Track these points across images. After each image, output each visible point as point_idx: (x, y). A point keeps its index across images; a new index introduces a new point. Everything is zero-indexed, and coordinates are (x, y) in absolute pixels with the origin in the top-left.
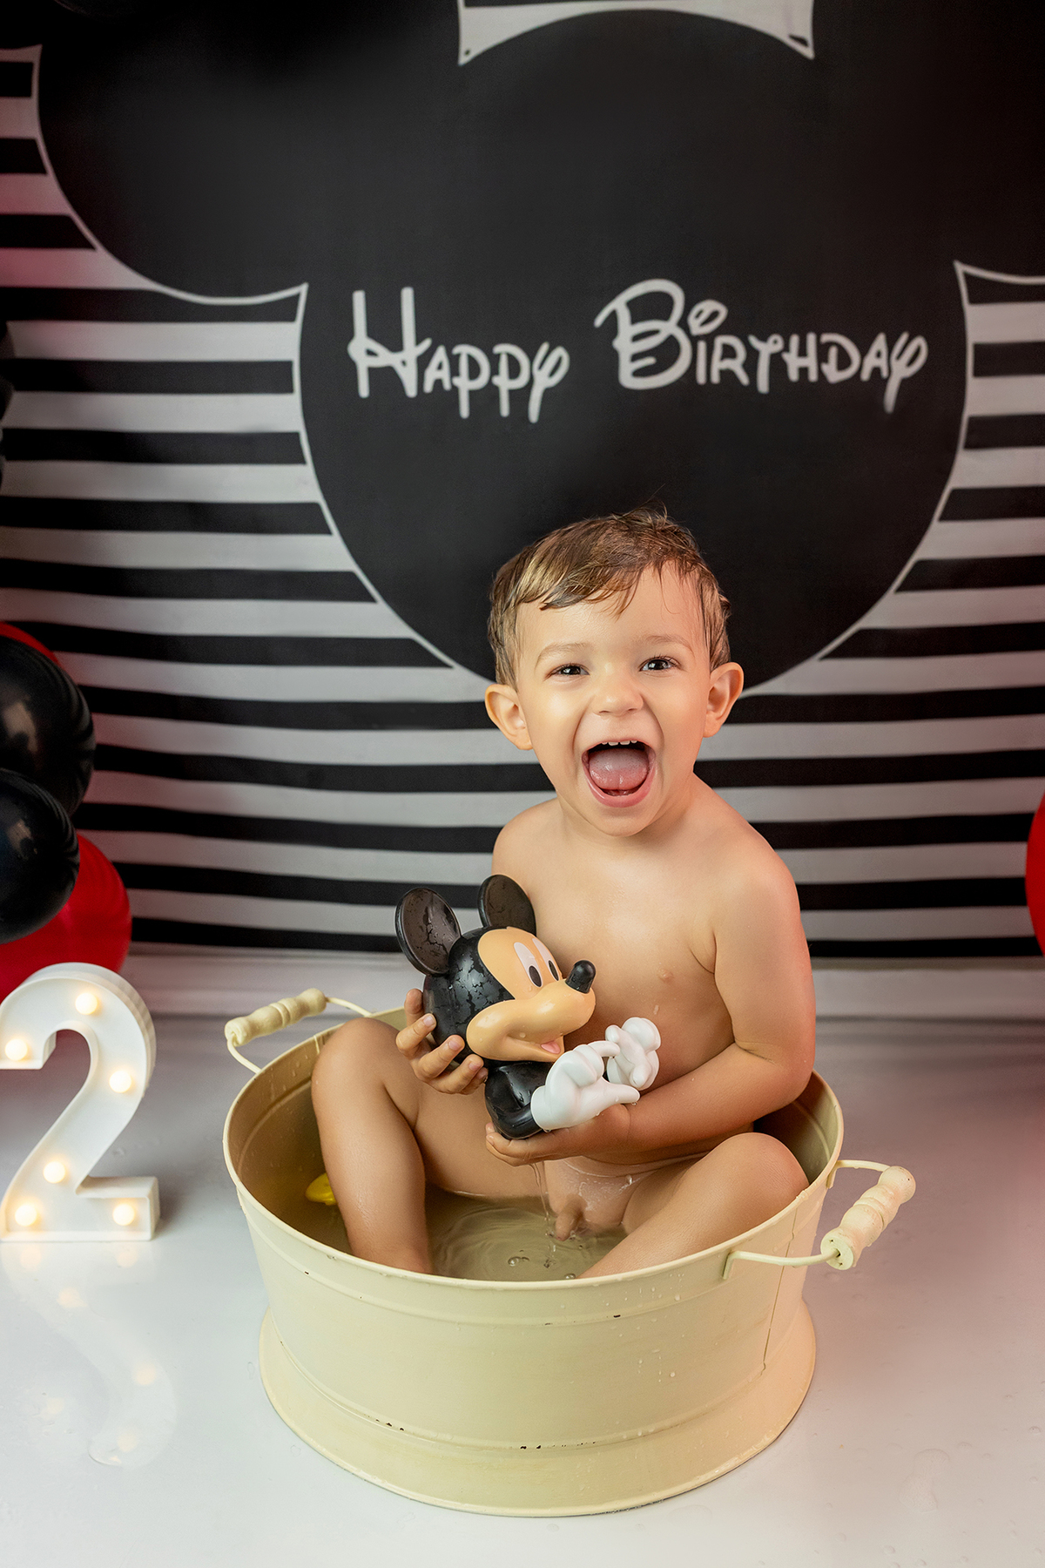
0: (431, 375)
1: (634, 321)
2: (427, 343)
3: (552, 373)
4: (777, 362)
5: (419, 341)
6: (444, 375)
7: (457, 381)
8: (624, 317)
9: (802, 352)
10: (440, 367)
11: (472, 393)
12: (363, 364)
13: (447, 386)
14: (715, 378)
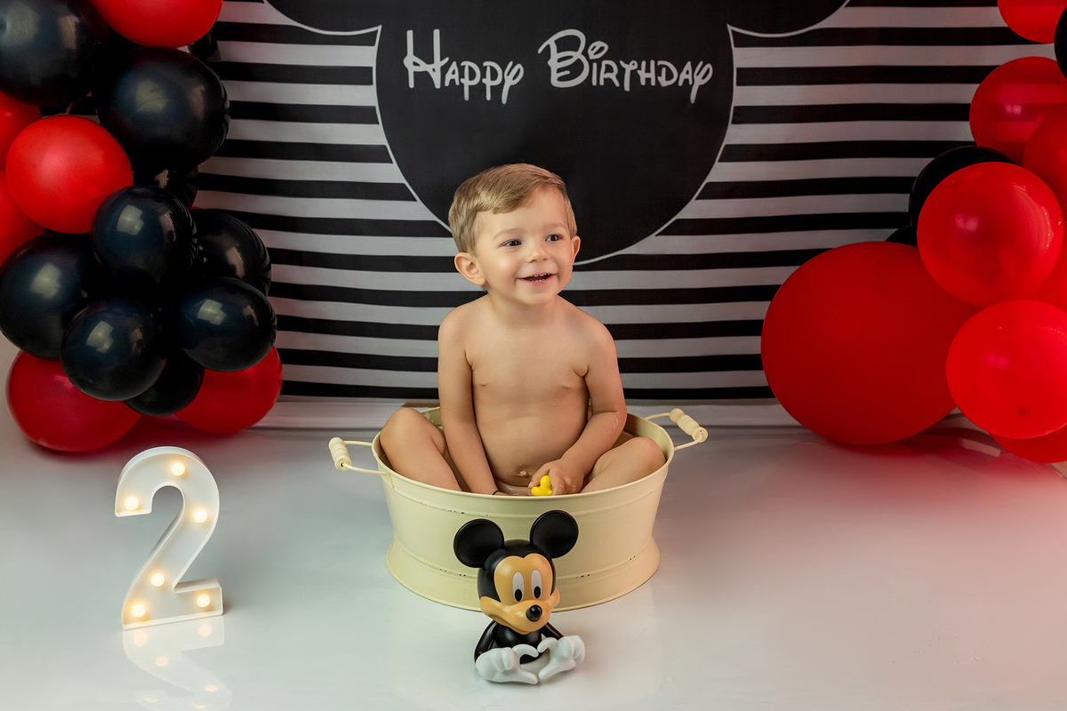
0: (449, 77)
1: (558, 52)
2: (447, 60)
3: (514, 78)
4: (634, 75)
5: (442, 59)
6: (456, 77)
7: (462, 80)
8: (554, 48)
9: (648, 70)
10: (454, 73)
11: (471, 87)
12: (411, 70)
13: (457, 83)
14: (602, 83)
